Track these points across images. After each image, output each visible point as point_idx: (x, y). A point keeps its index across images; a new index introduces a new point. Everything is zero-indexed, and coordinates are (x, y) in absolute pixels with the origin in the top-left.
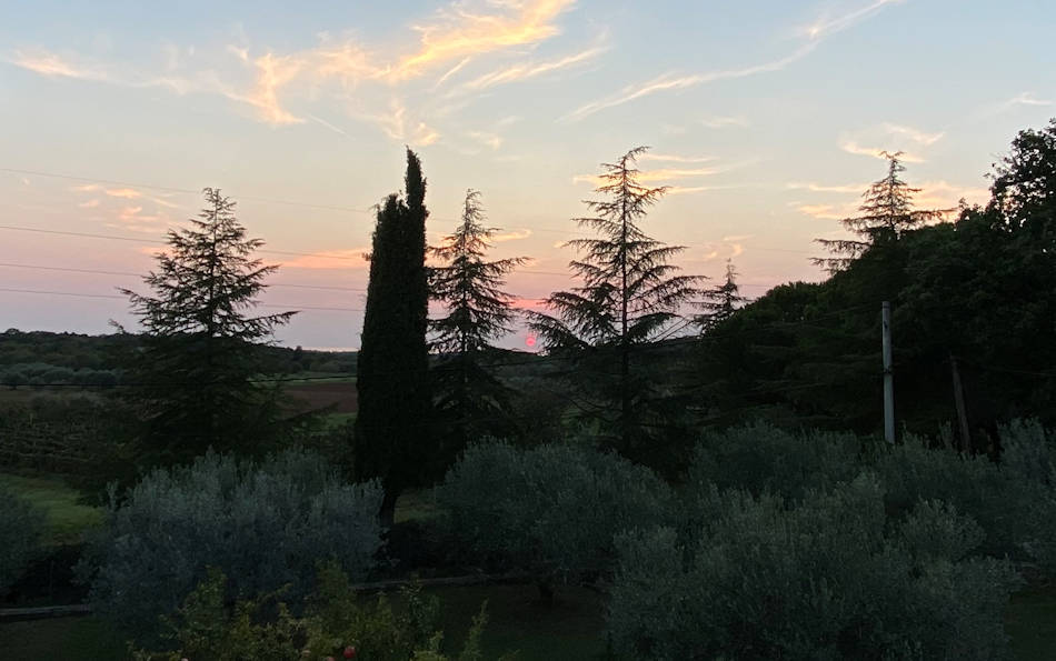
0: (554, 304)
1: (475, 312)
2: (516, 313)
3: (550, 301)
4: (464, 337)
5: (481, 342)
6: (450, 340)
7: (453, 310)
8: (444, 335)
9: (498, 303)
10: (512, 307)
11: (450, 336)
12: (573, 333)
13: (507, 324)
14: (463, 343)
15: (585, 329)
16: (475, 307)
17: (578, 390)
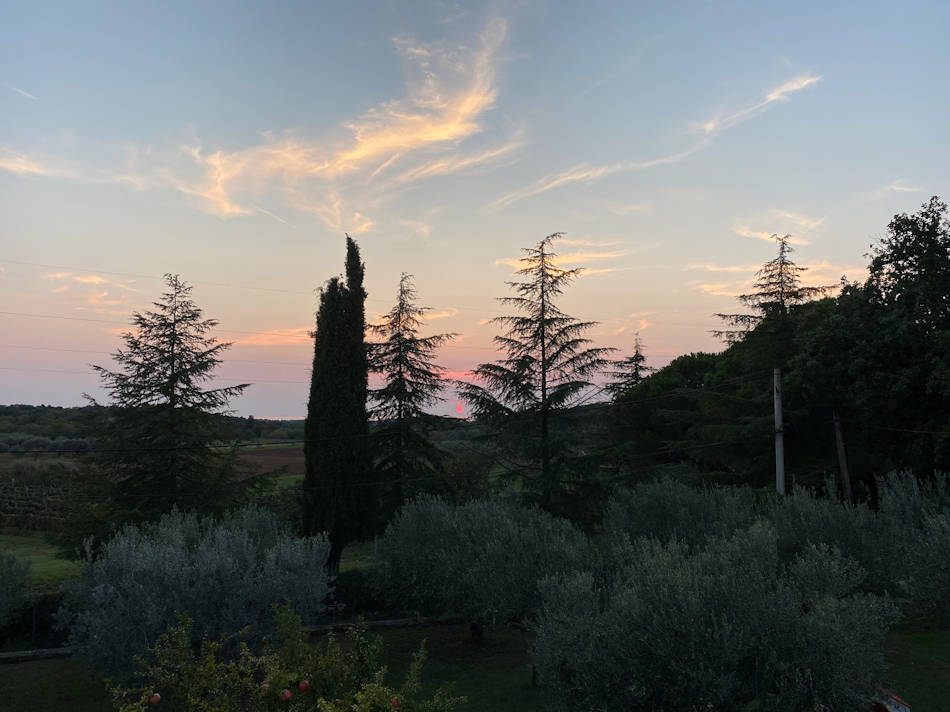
0: (480, 375)
1: (410, 383)
2: (447, 384)
3: (477, 373)
4: (401, 405)
5: (416, 410)
6: (387, 408)
7: (390, 381)
8: (382, 404)
9: (431, 375)
10: (443, 377)
11: (387, 405)
12: (498, 400)
13: (439, 394)
14: (400, 411)
15: (508, 397)
16: (409, 378)
17: (503, 451)
